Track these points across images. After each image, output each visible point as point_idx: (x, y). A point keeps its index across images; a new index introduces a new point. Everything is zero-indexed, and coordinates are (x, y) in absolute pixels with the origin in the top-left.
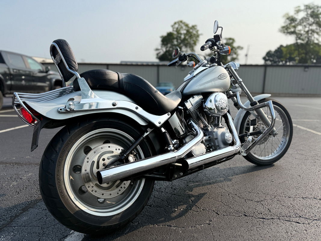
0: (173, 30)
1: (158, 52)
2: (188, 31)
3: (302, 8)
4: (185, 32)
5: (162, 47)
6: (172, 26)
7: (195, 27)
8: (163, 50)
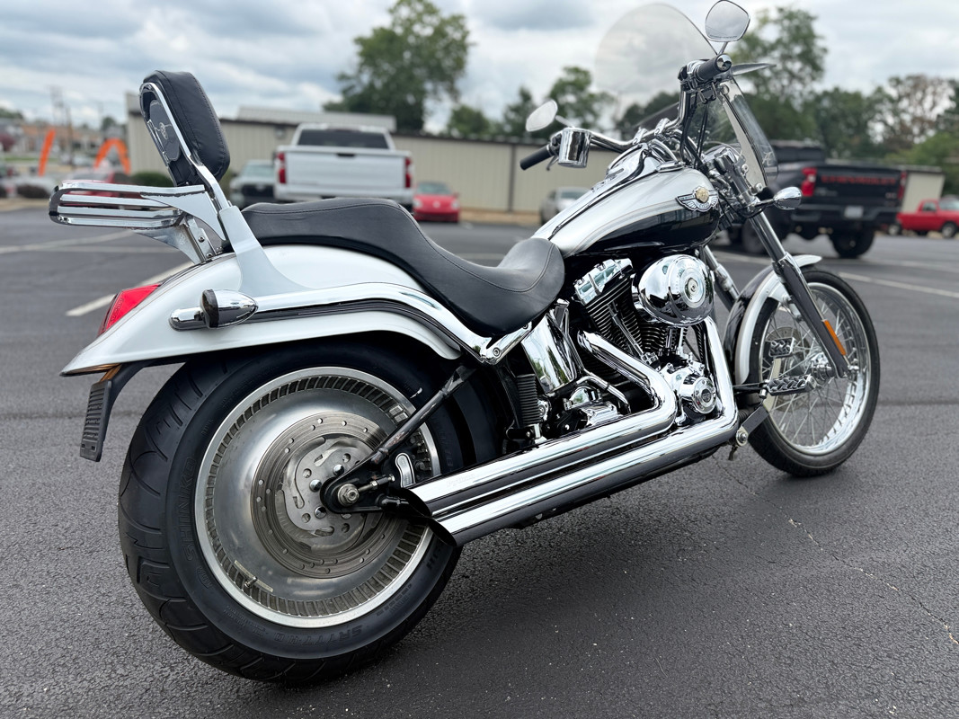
0: (394, 24)
1: (345, 84)
2: (439, 32)
3: (774, 15)
4: (428, 31)
5: (360, 72)
6: (392, 11)
7: (461, 22)
8: (360, 82)
